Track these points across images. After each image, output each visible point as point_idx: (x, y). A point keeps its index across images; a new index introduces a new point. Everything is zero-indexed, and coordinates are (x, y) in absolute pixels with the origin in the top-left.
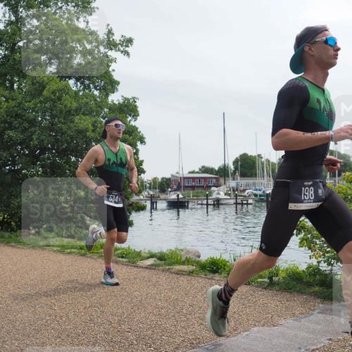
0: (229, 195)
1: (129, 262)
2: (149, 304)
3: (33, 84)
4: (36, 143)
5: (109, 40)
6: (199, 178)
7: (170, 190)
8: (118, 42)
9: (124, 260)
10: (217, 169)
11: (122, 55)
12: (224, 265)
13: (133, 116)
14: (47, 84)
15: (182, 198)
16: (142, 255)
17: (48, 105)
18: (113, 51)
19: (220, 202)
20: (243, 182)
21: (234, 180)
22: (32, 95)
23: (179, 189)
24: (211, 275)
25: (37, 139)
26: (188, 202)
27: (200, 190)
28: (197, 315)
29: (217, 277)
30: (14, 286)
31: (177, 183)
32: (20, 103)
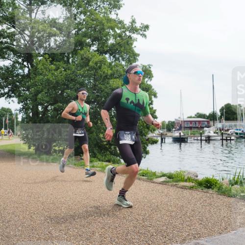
0: (217, 133)
1: (148, 179)
2: (163, 208)
3: (82, 59)
5: (133, 27)
6: (195, 122)
8: (139, 28)
9: (144, 177)
11: (141, 37)
12: (216, 183)
13: (149, 78)
14: (91, 58)
15: (183, 136)
16: (157, 174)
17: (92, 72)
18: (135, 34)
19: (211, 138)
20: (227, 124)
21: (220, 122)
22: (81, 66)
23: (180, 129)
24: (206, 190)
26: (187, 138)
27: (196, 130)
28: (197, 217)
29: (210, 191)
30: (73, 193)
31: (179, 125)
32: (74, 72)
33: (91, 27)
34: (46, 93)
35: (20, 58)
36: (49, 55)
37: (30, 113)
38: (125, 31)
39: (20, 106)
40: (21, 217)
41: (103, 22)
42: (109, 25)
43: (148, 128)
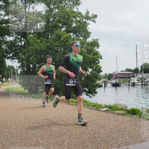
0: (139, 81)
1: (97, 109)
2: (106, 127)
3: (56, 36)
4: (58, 59)
5: (87, 16)
6: (125, 74)
7: (112, 79)
8: (91, 17)
9: (94, 108)
10: (133, 69)
11: (92, 22)
12: (138, 111)
13: (97, 47)
14: (62, 35)
15: (118, 82)
16: (102, 106)
17: (62, 44)
18: (89, 21)
19: (135, 84)
20: (145, 75)
21: (141, 74)
22: (56, 40)
24: (132, 116)
25: (58, 58)
26: (120, 84)
27: (125, 79)
28: (127, 132)
29: (135, 116)
30: (51, 117)
31: (116, 76)
32: (51, 44)
33: (62, 17)
34: (35, 56)
35: (19, 36)
36: (36, 33)
37: (25, 68)
38: (83, 19)
39: (19, 64)
40: (20, 132)
41: (69, 13)
42: (73, 15)
43: (97, 78)
